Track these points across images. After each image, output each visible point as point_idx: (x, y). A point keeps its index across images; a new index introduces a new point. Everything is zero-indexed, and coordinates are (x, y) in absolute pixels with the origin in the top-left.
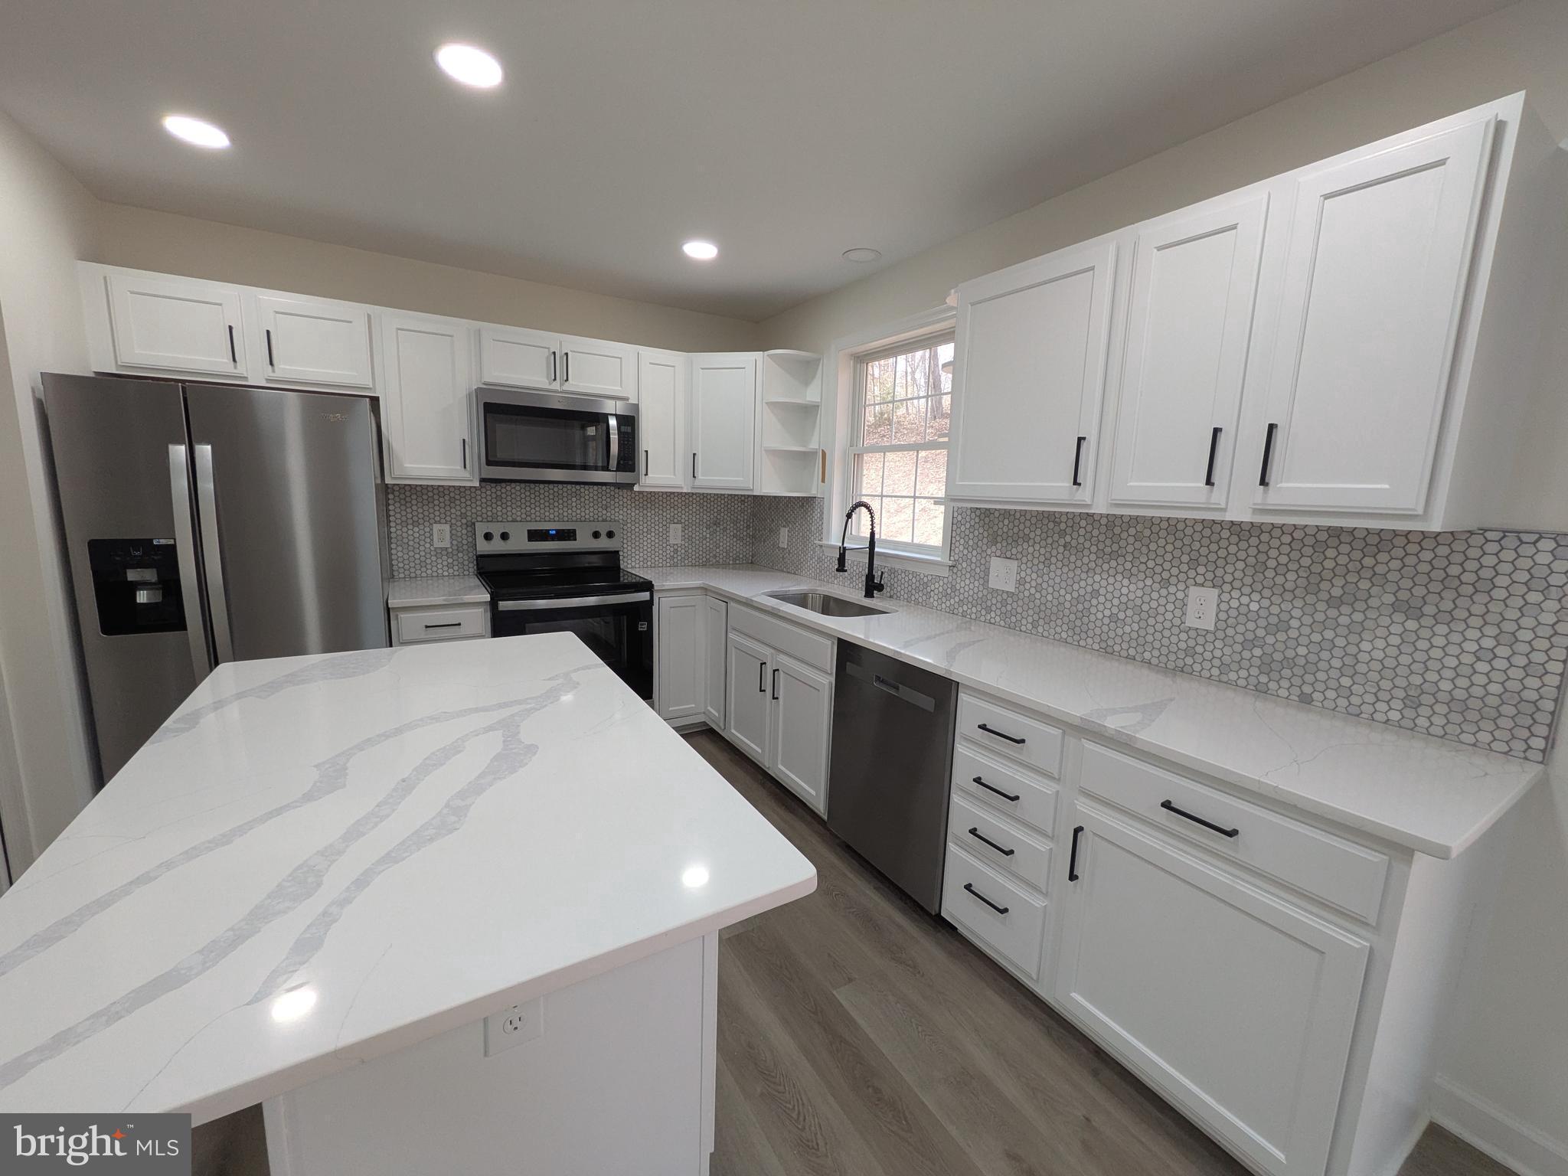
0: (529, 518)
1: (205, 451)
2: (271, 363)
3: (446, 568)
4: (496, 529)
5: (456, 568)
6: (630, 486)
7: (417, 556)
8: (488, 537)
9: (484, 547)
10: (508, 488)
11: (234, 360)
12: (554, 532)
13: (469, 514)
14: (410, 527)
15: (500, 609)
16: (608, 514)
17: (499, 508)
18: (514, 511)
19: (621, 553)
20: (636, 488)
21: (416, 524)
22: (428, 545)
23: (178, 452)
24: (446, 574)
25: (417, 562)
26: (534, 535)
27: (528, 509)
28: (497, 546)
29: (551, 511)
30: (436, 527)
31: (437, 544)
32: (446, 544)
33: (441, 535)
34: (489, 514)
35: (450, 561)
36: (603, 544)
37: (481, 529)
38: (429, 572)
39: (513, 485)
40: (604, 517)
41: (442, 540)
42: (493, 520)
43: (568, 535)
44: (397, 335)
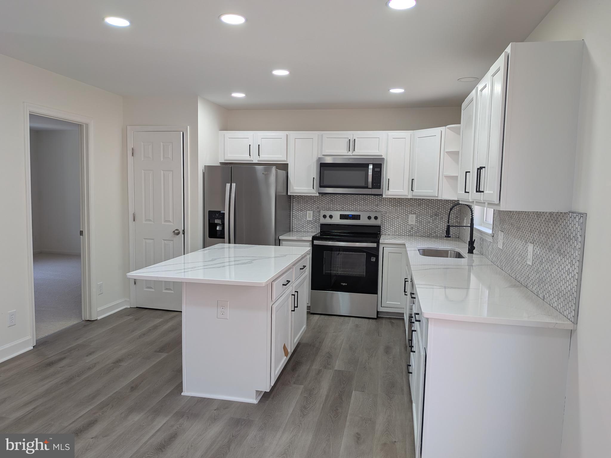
0: (343, 210)
1: (234, 185)
2: (259, 155)
3: (310, 229)
4: (328, 214)
5: (314, 229)
6: (382, 195)
7: (301, 223)
8: (325, 216)
9: (323, 221)
10: (336, 196)
11: (250, 155)
12: (351, 216)
13: (320, 207)
14: (300, 212)
15: (314, 244)
16: (378, 209)
17: (331, 205)
18: (337, 206)
19: (381, 226)
20: (384, 196)
21: (301, 210)
22: (305, 219)
23: (228, 185)
24: (310, 231)
25: (301, 225)
26: (343, 217)
27: (343, 205)
28: (328, 221)
29: (352, 207)
30: (308, 212)
31: (308, 219)
32: (311, 219)
33: (310, 215)
34: (328, 207)
35: (312, 226)
36: (372, 222)
37: (323, 213)
38: (305, 230)
39: (338, 195)
40: (376, 210)
41: (309, 217)
42: (329, 209)
43: (357, 217)
44: (295, 141)
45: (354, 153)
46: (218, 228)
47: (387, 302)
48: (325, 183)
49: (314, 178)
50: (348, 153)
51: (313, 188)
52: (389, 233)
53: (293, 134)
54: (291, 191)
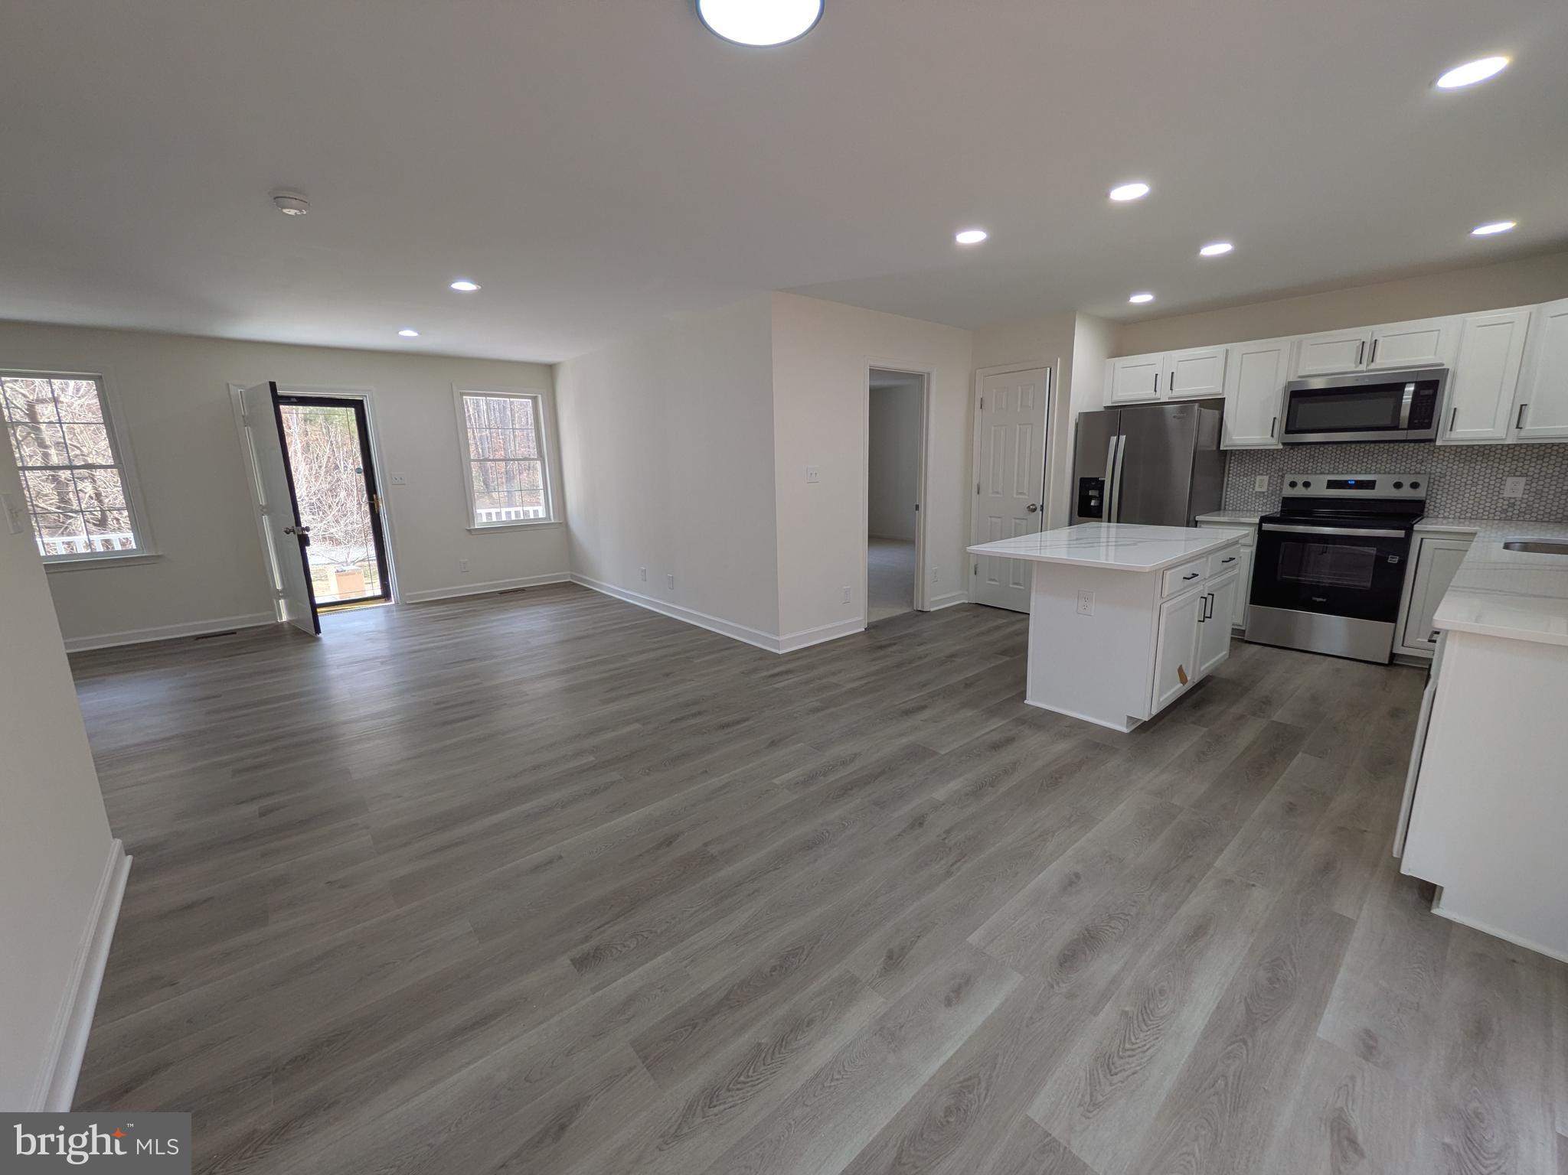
0: (1336, 472)
1: (1123, 438)
2: (1171, 389)
3: (1261, 506)
4: (1300, 479)
5: (1268, 506)
6: (1433, 441)
7: (1243, 497)
8: (1293, 484)
9: (1288, 492)
10: (1322, 449)
11: (1155, 391)
12: (1353, 482)
13: (1285, 468)
14: (1242, 477)
15: (1263, 529)
16: (1423, 468)
17: (1311, 464)
18: (1323, 466)
19: (1428, 501)
20: (1438, 443)
21: (1246, 475)
22: (1251, 490)
23: (1114, 439)
24: (1260, 510)
25: (1242, 500)
26: (1332, 484)
27: (1337, 464)
28: (1300, 492)
29: (1359, 466)
30: (1259, 478)
31: (1257, 489)
32: (1264, 489)
33: (1262, 483)
34: (1302, 468)
35: (1265, 501)
36: (1406, 493)
37: (1289, 478)
38: (1249, 507)
39: (1326, 446)
40: (1418, 470)
41: (1261, 486)
42: (1305, 472)
43: (1370, 485)
44: (1242, 358)
45: (1373, 366)
46: (1093, 503)
47: (1419, 639)
48: (1298, 426)
49: (1275, 418)
50: (1356, 367)
51: (1272, 436)
52: (1446, 514)
53: (1238, 348)
54: (1227, 442)
